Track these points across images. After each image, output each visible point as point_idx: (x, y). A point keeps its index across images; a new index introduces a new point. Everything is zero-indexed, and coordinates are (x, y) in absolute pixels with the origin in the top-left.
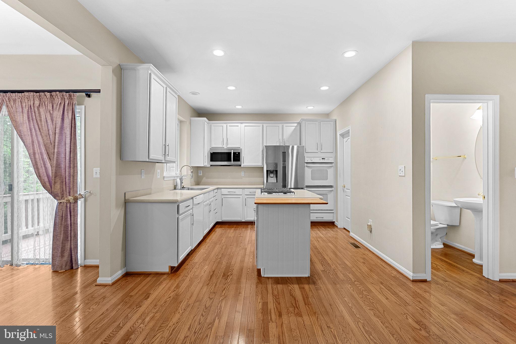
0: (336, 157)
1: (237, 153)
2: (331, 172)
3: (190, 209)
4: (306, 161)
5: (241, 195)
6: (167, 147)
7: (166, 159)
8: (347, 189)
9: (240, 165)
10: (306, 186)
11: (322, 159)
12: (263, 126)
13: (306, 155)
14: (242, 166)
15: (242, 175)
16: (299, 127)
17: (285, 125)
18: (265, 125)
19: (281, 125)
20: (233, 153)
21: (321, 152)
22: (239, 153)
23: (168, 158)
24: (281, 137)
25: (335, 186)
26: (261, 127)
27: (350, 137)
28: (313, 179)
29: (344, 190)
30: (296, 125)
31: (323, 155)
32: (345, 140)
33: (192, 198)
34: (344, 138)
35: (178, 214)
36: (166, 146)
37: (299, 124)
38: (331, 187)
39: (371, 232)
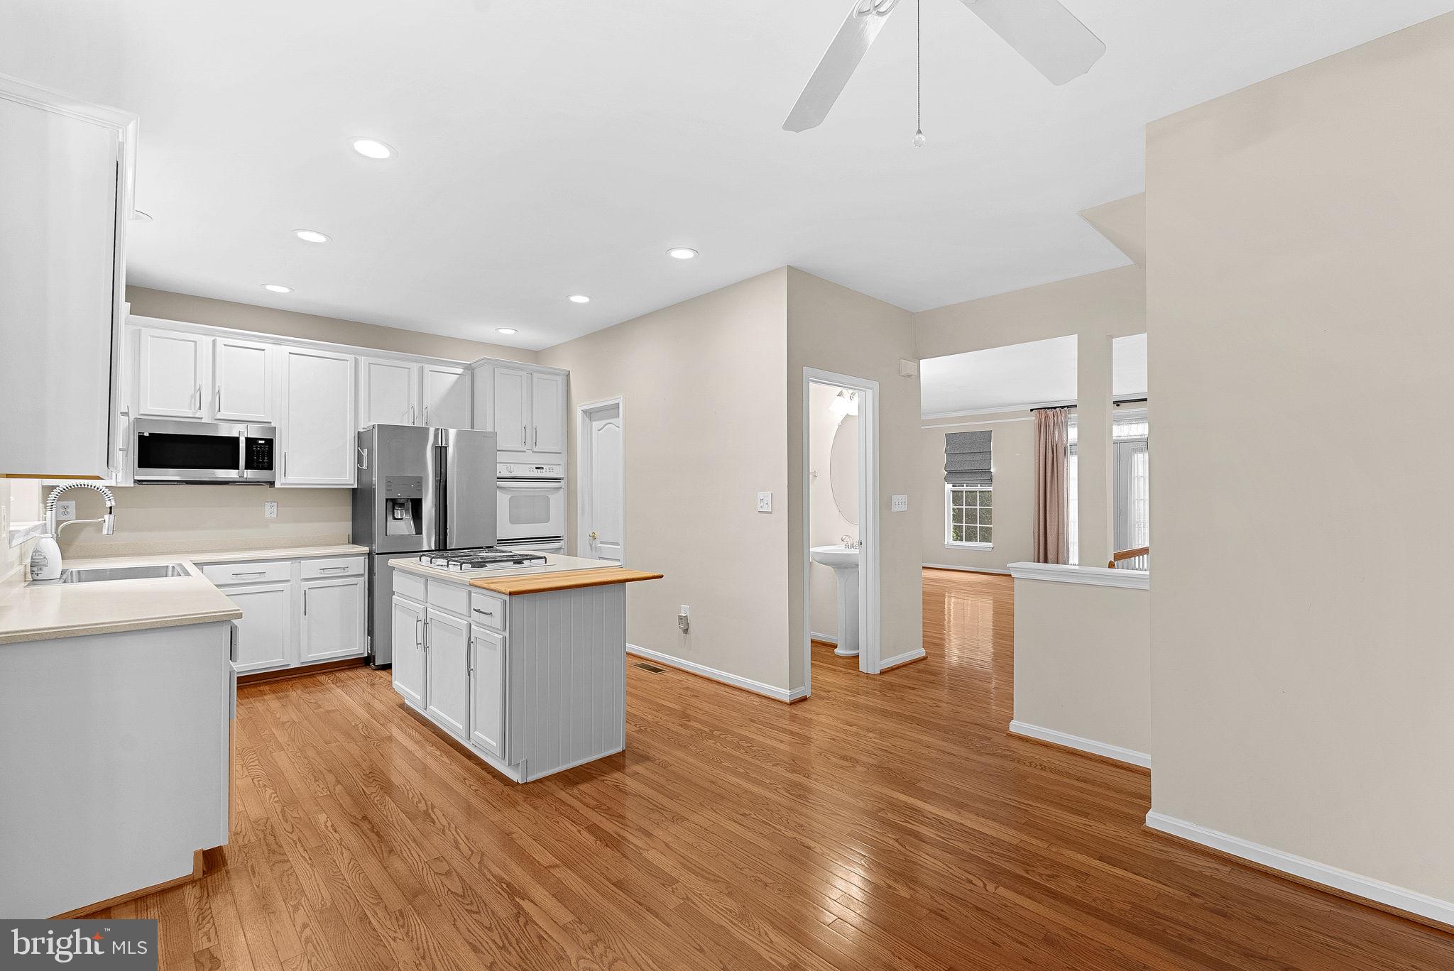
0: (570, 465)
1: (260, 442)
2: (557, 502)
4: (499, 475)
5: (288, 581)
8: (602, 543)
9: (272, 484)
10: (498, 540)
11: (537, 468)
12: (356, 360)
13: (501, 457)
14: (277, 485)
15: (267, 515)
16: (468, 379)
17: (427, 367)
19: (415, 367)
20: (248, 440)
21: (535, 450)
22: (270, 442)
24: (415, 402)
25: (565, 538)
26: (350, 364)
27: (620, 421)
28: (514, 520)
29: (593, 545)
30: (460, 371)
31: (539, 460)
32: (596, 425)
34: (595, 421)
37: (470, 369)
38: (557, 538)
39: (686, 631)
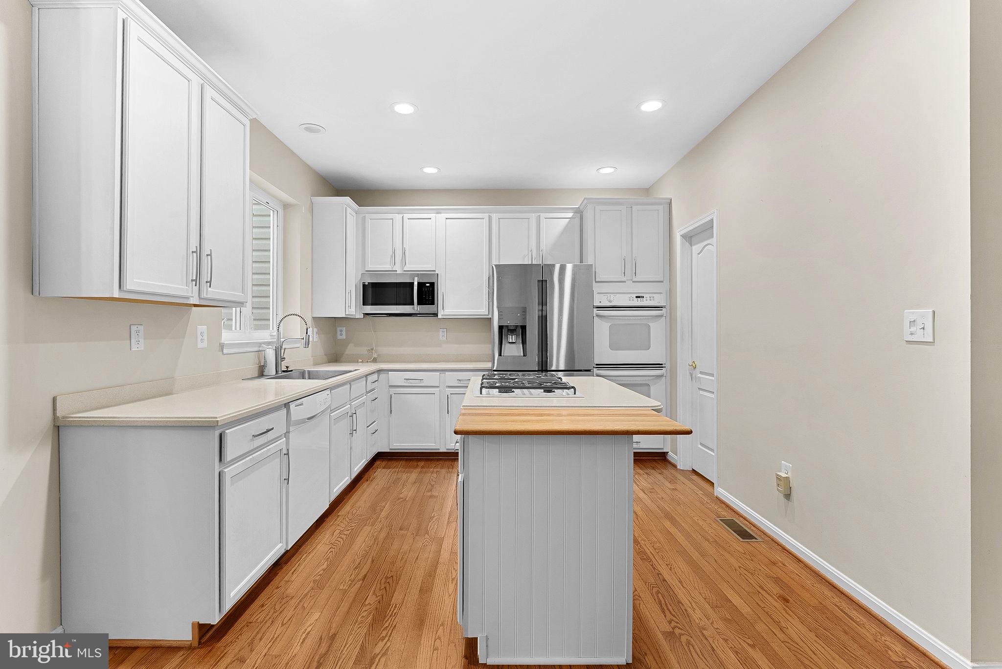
0: (671, 294)
1: (427, 285)
2: (657, 330)
3: (281, 436)
4: (596, 304)
5: (438, 387)
6: (205, 261)
7: (204, 295)
8: (701, 373)
9: (436, 315)
10: (597, 365)
11: (637, 297)
12: (490, 218)
13: (596, 288)
14: (440, 316)
15: (441, 338)
16: (577, 220)
17: (543, 215)
18: (495, 217)
19: (533, 217)
20: (419, 283)
21: (634, 279)
22: (432, 284)
23: (211, 293)
24: (534, 247)
25: (668, 365)
26: (485, 222)
27: (713, 241)
28: (614, 346)
29: (693, 376)
30: (570, 215)
31: (640, 289)
32: (696, 248)
33: (287, 405)
34: (694, 245)
35: (220, 460)
36: (204, 257)
37: (579, 213)
38: (659, 366)
39: (788, 496)
